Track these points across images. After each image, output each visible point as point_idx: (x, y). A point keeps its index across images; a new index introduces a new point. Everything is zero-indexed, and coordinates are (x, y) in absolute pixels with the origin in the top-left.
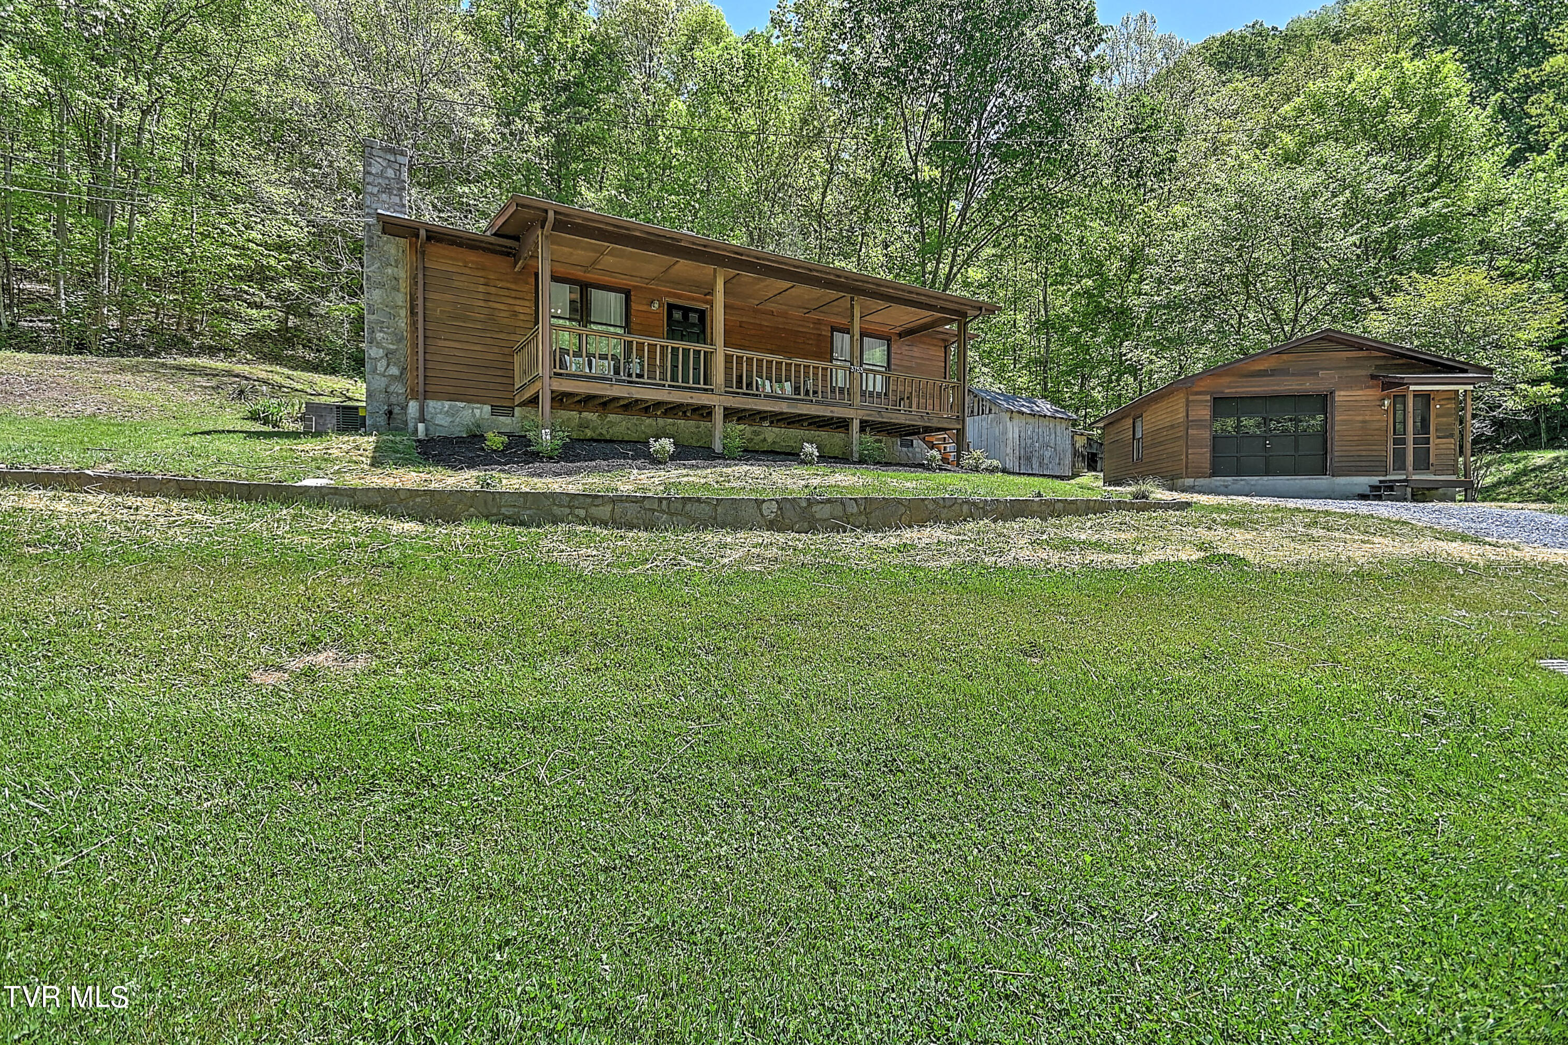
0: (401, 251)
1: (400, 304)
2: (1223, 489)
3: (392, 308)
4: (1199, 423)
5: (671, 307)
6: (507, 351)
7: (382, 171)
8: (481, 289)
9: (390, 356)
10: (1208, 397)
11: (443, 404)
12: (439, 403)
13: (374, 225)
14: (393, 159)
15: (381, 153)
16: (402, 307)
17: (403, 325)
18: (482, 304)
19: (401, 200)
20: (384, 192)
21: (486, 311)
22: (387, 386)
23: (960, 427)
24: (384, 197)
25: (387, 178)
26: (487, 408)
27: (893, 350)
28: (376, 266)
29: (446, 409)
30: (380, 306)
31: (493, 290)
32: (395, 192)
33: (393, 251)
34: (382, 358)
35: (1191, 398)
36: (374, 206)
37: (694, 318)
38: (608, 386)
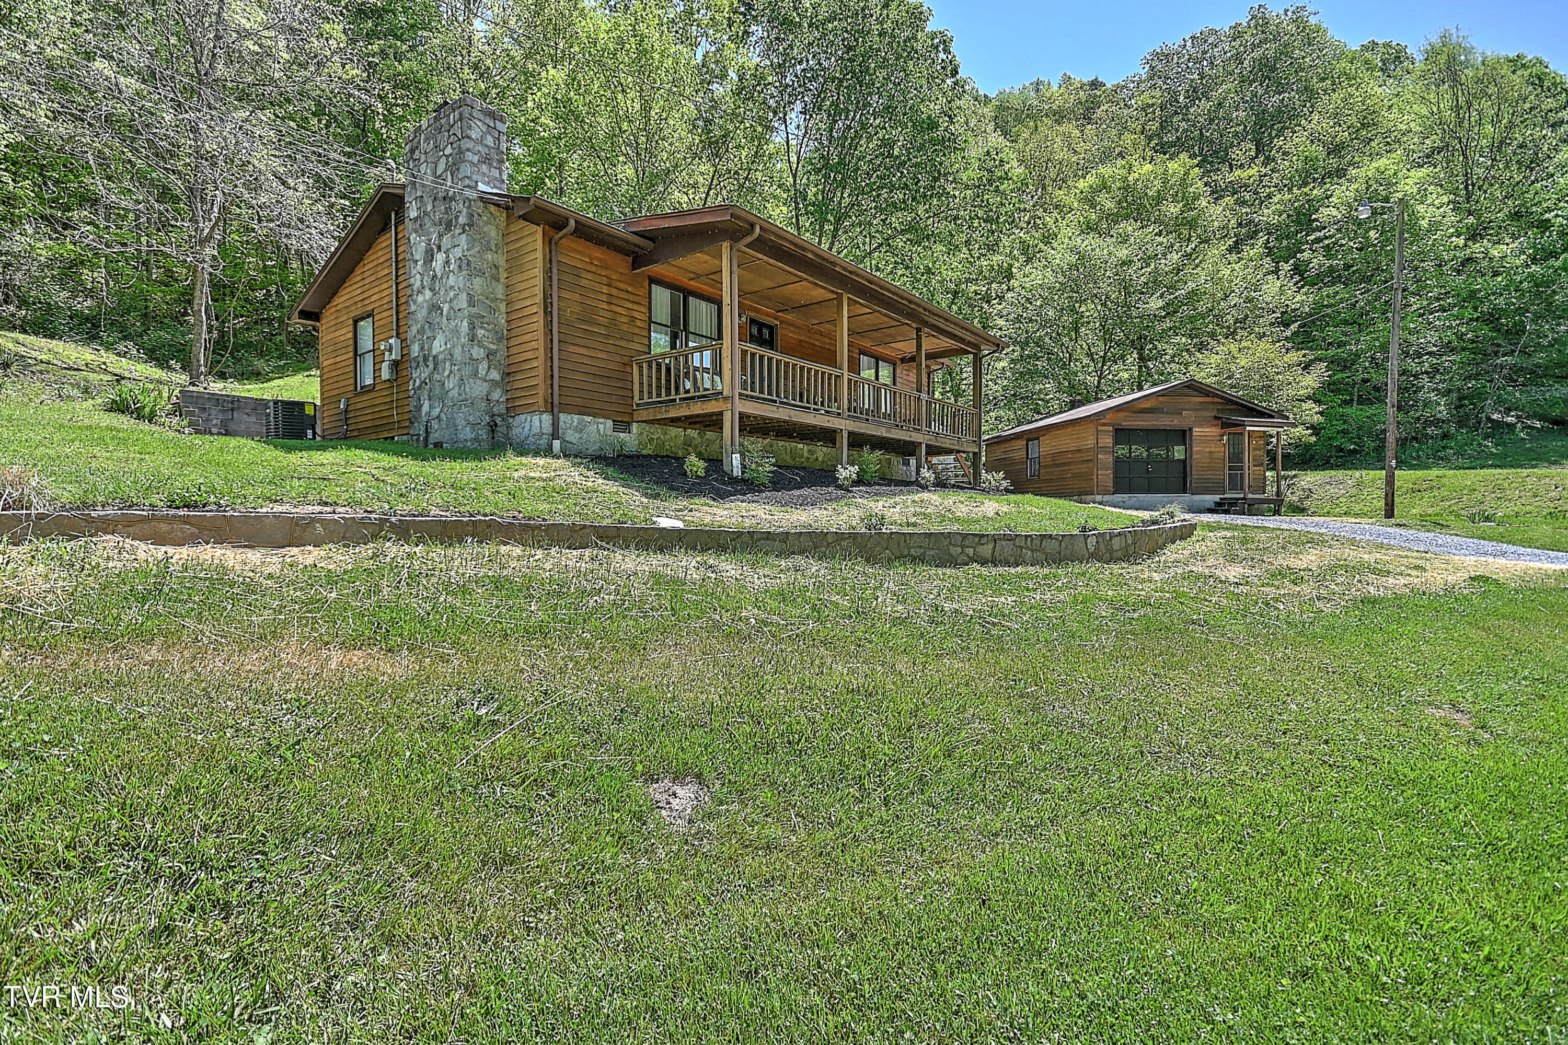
0: (501, 235)
1: (500, 296)
2: (1121, 504)
3: (492, 301)
4: (1104, 449)
5: (752, 321)
6: (626, 359)
7: (482, 137)
8: (605, 289)
9: (491, 357)
10: (1111, 428)
11: (572, 418)
12: (569, 417)
13: (474, 200)
14: (492, 125)
15: (481, 116)
16: (502, 300)
17: (503, 321)
18: (605, 306)
19: (500, 174)
20: (485, 162)
21: (608, 315)
22: (488, 394)
23: (977, 450)
24: (484, 168)
25: (487, 146)
26: (610, 423)
27: (898, 371)
28: (477, 249)
29: (575, 424)
30: (480, 297)
31: (614, 292)
32: (495, 165)
33: (493, 233)
34: (483, 359)
35: (1100, 428)
36: (474, 177)
37: (766, 332)
38: (775, 408)
